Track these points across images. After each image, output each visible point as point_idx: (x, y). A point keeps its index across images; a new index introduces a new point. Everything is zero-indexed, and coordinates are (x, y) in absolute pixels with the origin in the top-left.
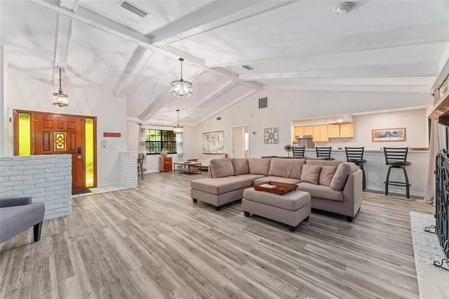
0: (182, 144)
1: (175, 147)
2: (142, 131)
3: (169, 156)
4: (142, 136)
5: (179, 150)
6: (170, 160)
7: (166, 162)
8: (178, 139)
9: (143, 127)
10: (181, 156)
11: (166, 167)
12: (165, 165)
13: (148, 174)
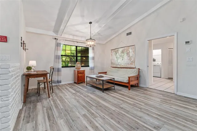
0: (93, 58)
1: (88, 61)
2: (58, 45)
3: (82, 69)
4: (57, 50)
5: (91, 64)
6: (83, 72)
7: (80, 75)
8: (91, 55)
9: (58, 41)
10: (92, 69)
11: (80, 79)
12: (78, 77)
13: (62, 85)
